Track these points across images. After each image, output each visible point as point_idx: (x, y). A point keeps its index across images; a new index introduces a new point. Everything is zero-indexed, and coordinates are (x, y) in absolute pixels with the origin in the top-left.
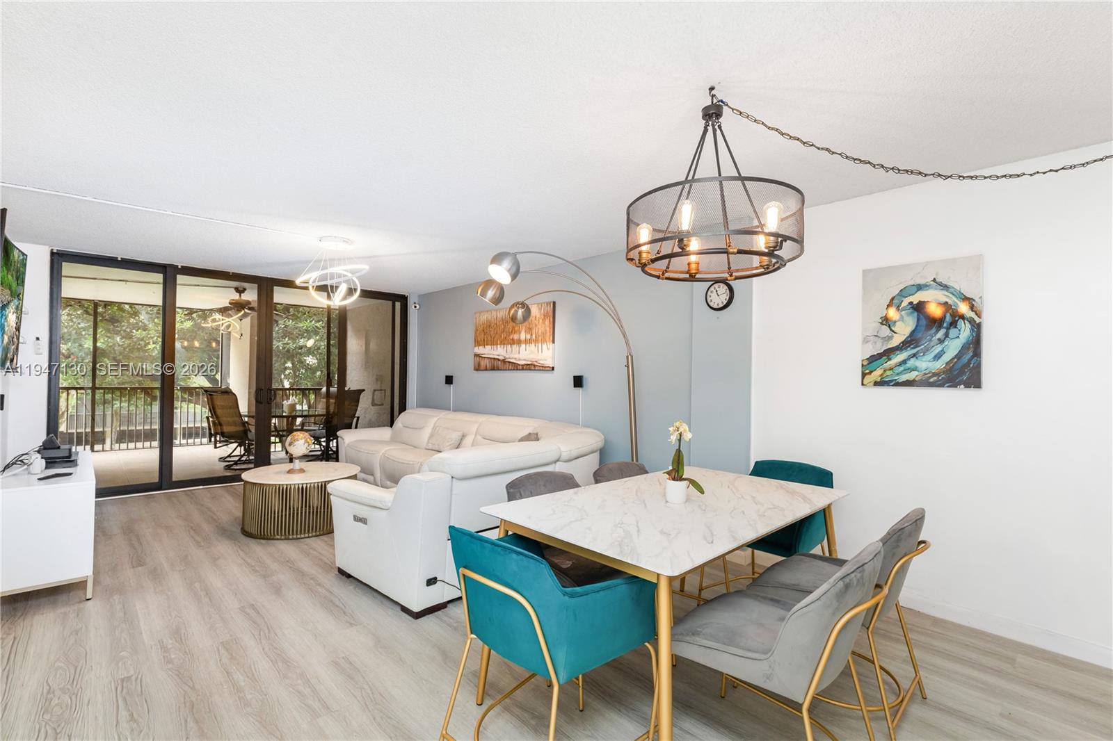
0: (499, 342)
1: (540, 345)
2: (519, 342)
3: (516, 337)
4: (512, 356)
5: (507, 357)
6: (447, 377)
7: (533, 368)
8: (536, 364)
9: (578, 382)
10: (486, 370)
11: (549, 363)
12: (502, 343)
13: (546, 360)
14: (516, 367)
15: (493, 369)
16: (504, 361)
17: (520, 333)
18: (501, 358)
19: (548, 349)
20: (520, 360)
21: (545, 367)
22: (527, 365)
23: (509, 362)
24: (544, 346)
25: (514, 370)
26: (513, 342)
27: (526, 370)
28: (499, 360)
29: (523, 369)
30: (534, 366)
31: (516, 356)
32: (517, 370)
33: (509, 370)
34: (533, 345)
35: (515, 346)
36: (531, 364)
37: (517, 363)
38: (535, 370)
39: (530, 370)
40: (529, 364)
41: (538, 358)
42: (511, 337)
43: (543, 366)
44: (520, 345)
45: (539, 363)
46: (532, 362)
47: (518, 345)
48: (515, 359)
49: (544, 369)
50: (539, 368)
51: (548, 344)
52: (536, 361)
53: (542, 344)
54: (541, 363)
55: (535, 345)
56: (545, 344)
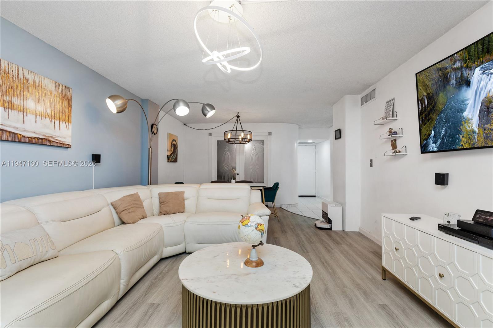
1: (57, 122)
2: (24, 110)
3: (17, 101)
7: (47, 143)
8: (52, 139)
9: (96, 158)
11: (68, 141)
13: (65, 138)
17: (25, 99)
19: (67, 129)
20: (25, 130)
21: (64, 144)
22: (38, 139)
23: (2, 130)
24: (63, 125)
25: (12, 141)
26: (10, 106)
27: (35, 144)
30: (50, 141)
31: (20, 125)
32: (19, 142)
34: (48, 120)
35: (16, 112)
36: (46, 140)
37: (20, 135)
38: (50, 145)
39: (43, 144)
40: (42, 139)
41: (55, 135)
42: (8, 98)
43: (61, 144)
44: (25, 114)
45: (56, 140)
46: (46, 136)
47: (21, 113)
48: (17, 128)
49: (62, 146)
50: (56, 144)
51: (67, 124)
52: (52, 137)
53: (60, 121)
54: (59, 140)
55: (51, 121)
56: (64, 123)
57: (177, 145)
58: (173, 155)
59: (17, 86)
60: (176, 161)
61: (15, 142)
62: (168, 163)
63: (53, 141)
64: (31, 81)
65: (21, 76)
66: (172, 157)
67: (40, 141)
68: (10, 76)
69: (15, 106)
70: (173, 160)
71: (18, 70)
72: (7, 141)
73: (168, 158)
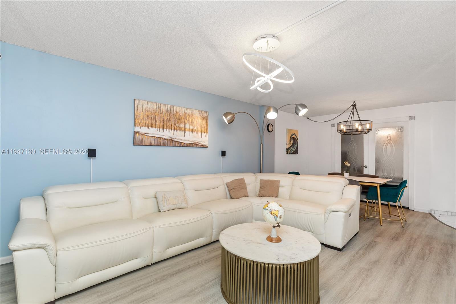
0: (165, 127)
1: (200, 134)
2: (184, 130)
3: (181, 126)
4: (178, 137)
5: (173, 137)
6: (90, 150)
8: (197, 144)
9: (223, 154)
10: (151, 145)
11: (206, 144)
12: (168, 128)
13: (204, 142)
14: (181, 145)
15: (159, 145)
16: (171, 140)
17: (185, 124)
18: (167, 138)
19: (206, 136)
20: (185, 140)
21: (204, 146)
23: (175, 141)
24: (203, 135)
25: (180, 146)
26: (179, 129)
27: (189, 147)
28: (165, 139)
29: (187, 146)
30: (196, 145)
31: (182, 138)
32: (183, 146)
33: (175, 146)
34: (195, 133)
35: (181, 131)
36: (195, 144)
37: (183, 143)
38: (197, 147)
39: (193, 147)
40: (193, 144)
41: (199, 141)
42: (178, 125)
43: (202, 146)
44: (185, 131)
45: (200, 144)
46: (195, 142)
47: (183, 131)
48: (181, 139)
49: (203, 147)
50: (199, 146)
51: (206, 133)
52: (198, 142)
53: (202, 133)
54: (201, 144)
55: (197, 133)
56: (204, 133)
57: (297, 138)
58: (293, 148)
59: (182, 118)
60: (296, 152)
61: (181, 146)
62: (288, 155)
63: (198, 145)
64: (188, 114)
65: (183, 112)
66: (292, 149)
67: (192, 145)
68: (179, 114)
69: (181, 129)
70: (292, 152)
71: (182, 109)
72: (178, 146)
73: (287, 150)
